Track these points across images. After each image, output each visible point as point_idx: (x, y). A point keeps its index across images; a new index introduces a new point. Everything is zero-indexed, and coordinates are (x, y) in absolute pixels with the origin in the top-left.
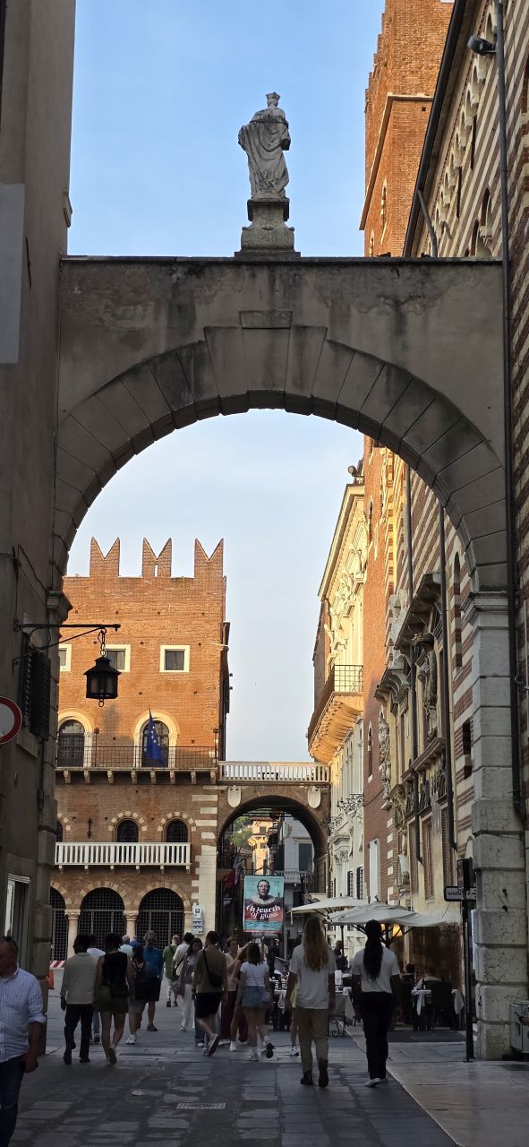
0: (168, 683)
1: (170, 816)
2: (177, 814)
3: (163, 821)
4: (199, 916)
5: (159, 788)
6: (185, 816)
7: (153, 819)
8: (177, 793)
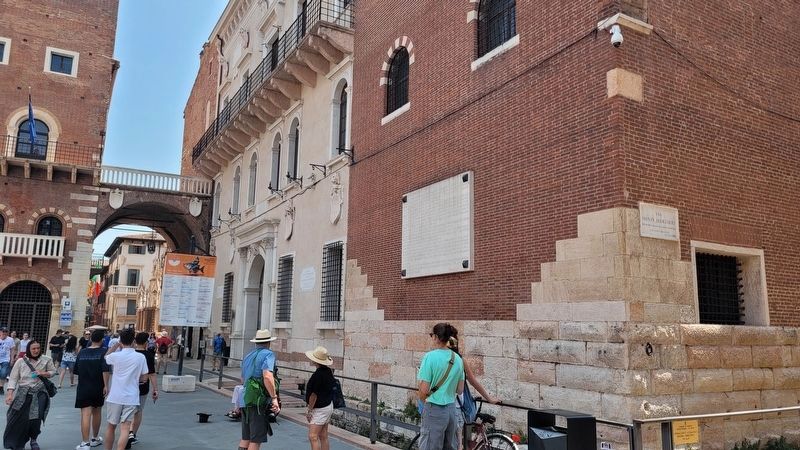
0: (52, 84)
1: (43, 211)
2: (52, 210)
3: (35, 215)
4: (68, 308)
5: (33, 182)
6: (60, 212)
7: (23, 212)
8: (53, 189)
